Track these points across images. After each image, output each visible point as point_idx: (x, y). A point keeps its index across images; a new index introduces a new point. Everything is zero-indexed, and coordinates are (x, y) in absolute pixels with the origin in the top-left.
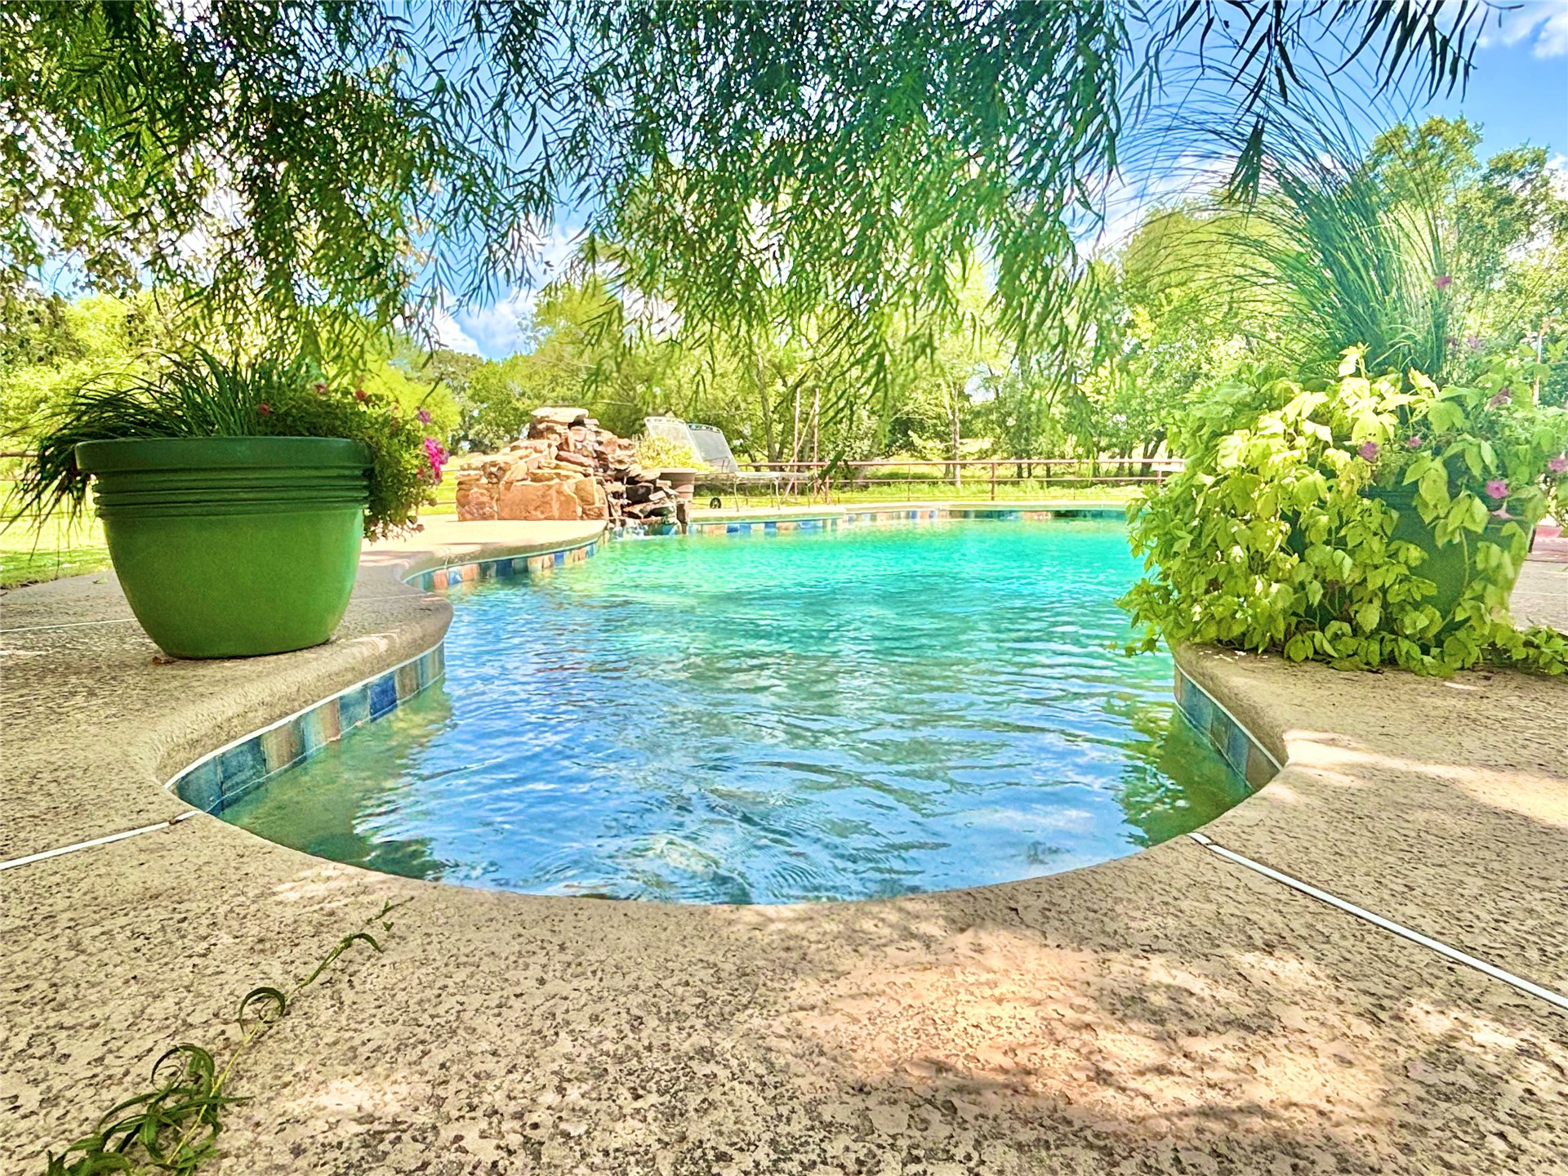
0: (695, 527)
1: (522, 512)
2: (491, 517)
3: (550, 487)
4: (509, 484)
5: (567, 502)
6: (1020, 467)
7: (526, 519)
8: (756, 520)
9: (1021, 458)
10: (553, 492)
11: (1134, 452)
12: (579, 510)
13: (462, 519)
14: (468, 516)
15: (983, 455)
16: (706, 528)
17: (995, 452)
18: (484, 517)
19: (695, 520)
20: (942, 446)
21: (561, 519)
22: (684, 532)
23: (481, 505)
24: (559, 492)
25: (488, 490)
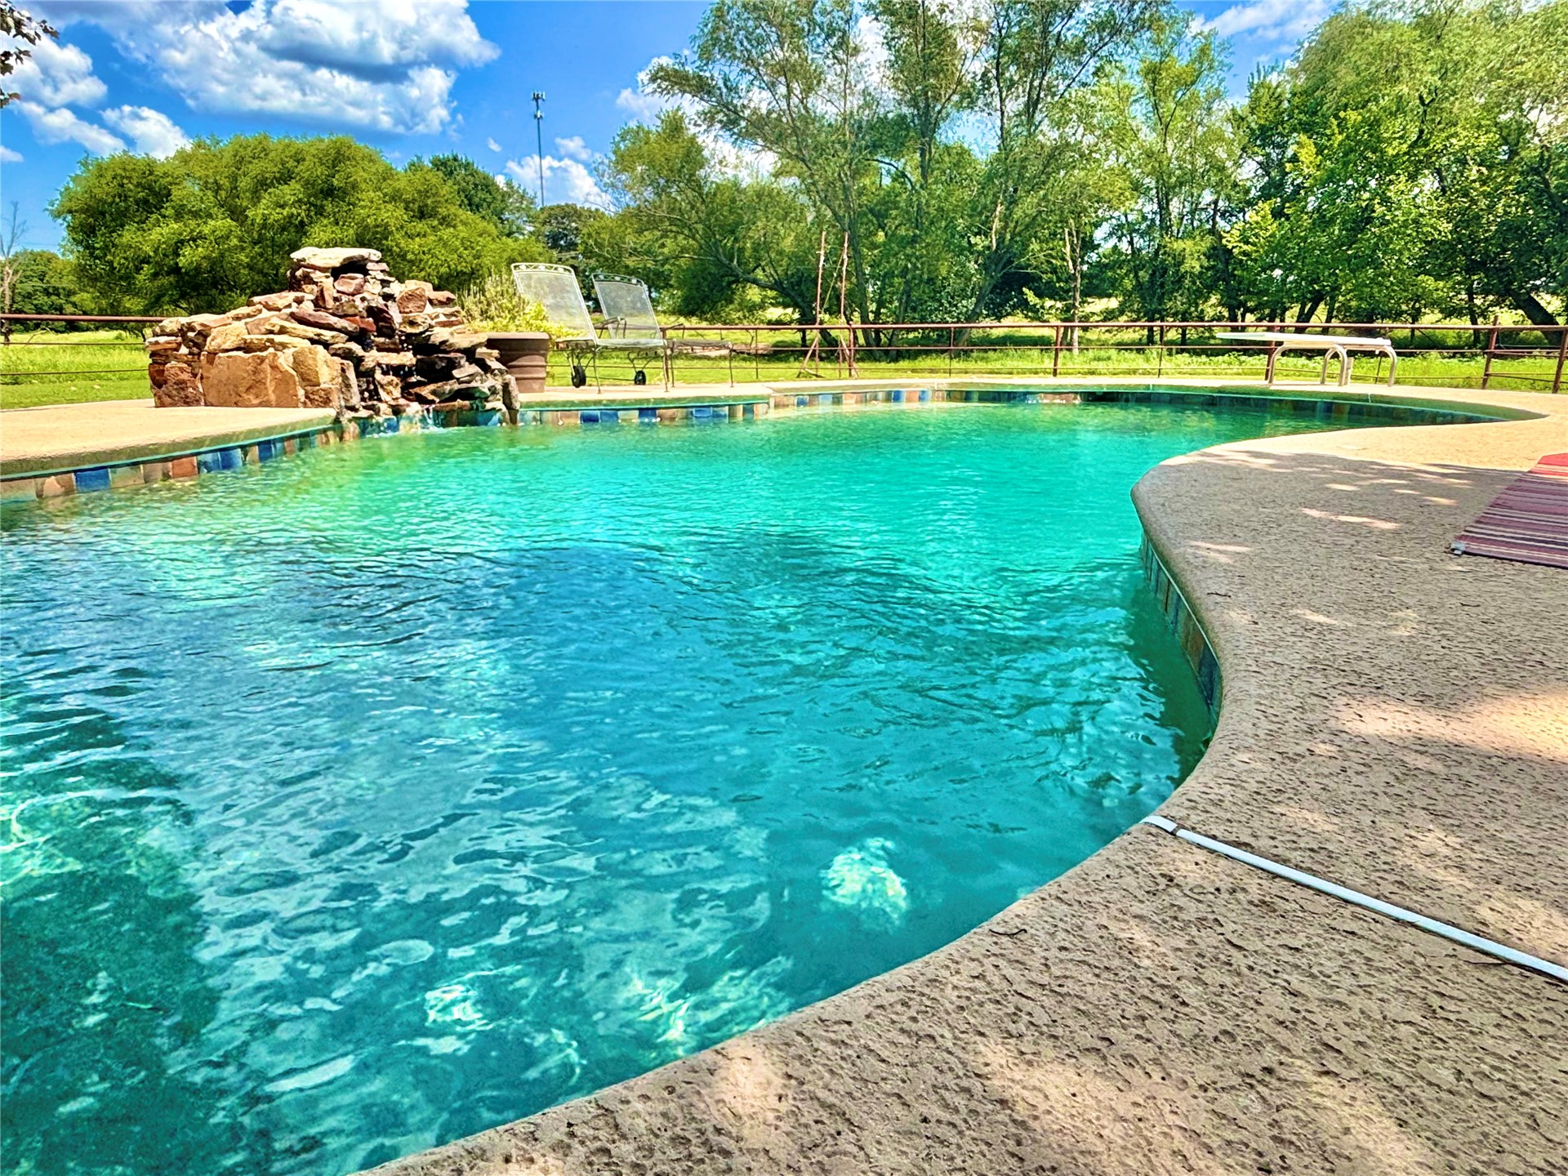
0: (530, 414)
1: (232, 396)
2: (197, 402)
3: (262, 360)
4: (212, 355)
5: (284, 381)
6: (1151, 329)
7: (236, 404)
8: (626, 406)
9: (1152, 320)
10: (266, 366)
11: (1288, 314)
12: (301, 393)
13: (161, 404)
14: (167, 400)
15: (1109, 315)
16: (548, 416)
17: (1122, 313)
18: (187, 402)
19: (529, 405)
20: (1059, 305)
21: (278, 406)
22: (513, 421)
23: (181, 384)
24: (274, 367)
25: (189, 363)
